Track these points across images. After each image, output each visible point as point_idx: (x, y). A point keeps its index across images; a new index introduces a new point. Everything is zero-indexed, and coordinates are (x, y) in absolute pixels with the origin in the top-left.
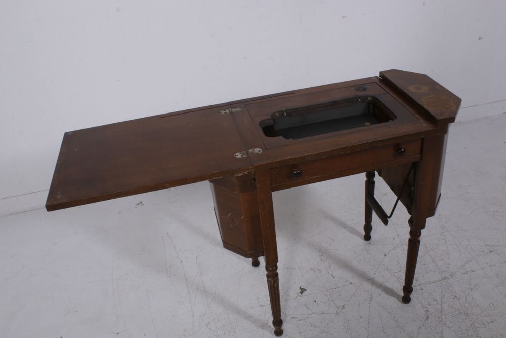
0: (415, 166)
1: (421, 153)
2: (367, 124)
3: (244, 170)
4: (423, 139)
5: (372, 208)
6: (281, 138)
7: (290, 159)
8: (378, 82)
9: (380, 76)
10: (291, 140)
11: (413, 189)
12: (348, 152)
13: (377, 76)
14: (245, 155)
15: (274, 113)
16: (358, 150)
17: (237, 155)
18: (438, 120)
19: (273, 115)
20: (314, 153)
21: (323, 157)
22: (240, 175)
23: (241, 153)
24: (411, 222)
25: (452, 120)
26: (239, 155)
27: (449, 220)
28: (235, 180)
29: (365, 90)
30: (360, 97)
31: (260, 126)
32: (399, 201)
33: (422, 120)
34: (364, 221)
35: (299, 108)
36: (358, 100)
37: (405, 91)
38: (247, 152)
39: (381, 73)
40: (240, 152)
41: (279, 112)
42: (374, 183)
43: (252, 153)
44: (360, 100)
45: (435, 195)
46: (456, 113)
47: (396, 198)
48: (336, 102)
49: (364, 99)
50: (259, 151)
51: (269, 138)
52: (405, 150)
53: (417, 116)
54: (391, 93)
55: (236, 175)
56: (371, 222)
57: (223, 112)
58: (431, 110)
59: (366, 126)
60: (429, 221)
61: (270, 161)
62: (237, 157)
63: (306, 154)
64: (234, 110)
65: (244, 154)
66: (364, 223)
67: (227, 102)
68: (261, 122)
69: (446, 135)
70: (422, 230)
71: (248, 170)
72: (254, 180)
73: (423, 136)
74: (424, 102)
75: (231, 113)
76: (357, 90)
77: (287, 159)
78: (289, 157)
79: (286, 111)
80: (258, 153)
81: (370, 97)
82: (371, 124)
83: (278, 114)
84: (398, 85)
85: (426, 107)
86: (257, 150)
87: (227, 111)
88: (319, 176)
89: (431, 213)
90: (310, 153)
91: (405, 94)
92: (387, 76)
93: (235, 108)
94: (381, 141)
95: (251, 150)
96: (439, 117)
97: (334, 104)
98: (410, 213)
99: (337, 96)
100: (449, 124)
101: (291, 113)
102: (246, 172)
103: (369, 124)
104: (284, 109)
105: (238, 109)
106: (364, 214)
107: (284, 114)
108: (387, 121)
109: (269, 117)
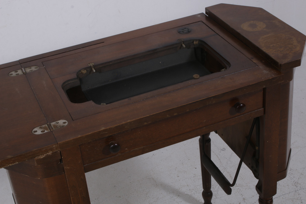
0: (257, 121)
1: (264, 106)
2: (195, 76)
3: (47, 151)
4: (264, 90)
5: (210, 173)
6: (91, 103)
7: (104, 131)
8: (205, 21)
9: (206, 13)
10: (104, 105)
11: (257, 148)
12: (175, 114)
13: (203, 13)
14: (47, 130)
15: (80, 71)
16: (188, 110)
17: (36, 131)
18: (281, 65)
19: (79, 73)
20: (134, 120)
21: (145, 123)
22: (42, 158)
23: (41, 128)
24: (259, 188)
25: (298, 63)
26: (38, 131)
27: (302, 174)
28: (36, 164)
29: (189, 32)
30: (184, 42)
31: (63, 89)
32: (243, 163)
33: (261, 66)
34: (202, 185)
35: (111, 62)
36: (182, 45)
37: (238, 31)
38: (49, 126)
39: (206, 9)
40: (40, 125)
41: (85, 69)
42: (209, 140)
43: (54, 126)
44: (184, 46)
45: (285, 154)
46: (300, 54)
47: (238, 159)
48: (156, 50)
49: (189, 43)
50: (65, 123)
51: (76, 104)
52: (244, 105)
53: (255, 61)
54: (222, 34)
55: (36, 158)
56: (210, 187)
57: (14, 74)
58: (271, 53)
59: (195, 79)
60: (280, 184)
61: (80, 136)
62: (36, 133)
63: (124, 123)
64: (28, 70)
65: (46, 128)
66: (202, 190)
67: (18, 59)
68: (64, 83)
69: (291, 82)
70: (274, 197)
71: (51, 149)
72: (61, 160)
73: (264, 87)
74: (261, 43)
75: (25, 74)
76: (179, 32)
77: (100, 132)
78: (103, 129)
79: (94, 66)
80: (63, 126)
81: (196, 40)
82: (200, 76)
83: (84, 72)
84: (229, 24)
85: (264, 49)
86: (61, 122)
87: (20, 72)
88: (142, 147)
89: (282, 174)
90: (129, 121)
91: (239, 34)
92: (214, 12)
93: (30, 67)
94: (214, 97)
95: (54, 123)
96: (282, 61)
97: (153, 53)
98: (257, 177)
99: (156, 42)
100: (294, 68)
101: (101, 68)
102: (50, 153)
103: (198, 76)
104: (91, 65)
105: (33, 69)
106: (201, 177)
107: (92, 70)
108: (219, 70)
109: (74, 76)
